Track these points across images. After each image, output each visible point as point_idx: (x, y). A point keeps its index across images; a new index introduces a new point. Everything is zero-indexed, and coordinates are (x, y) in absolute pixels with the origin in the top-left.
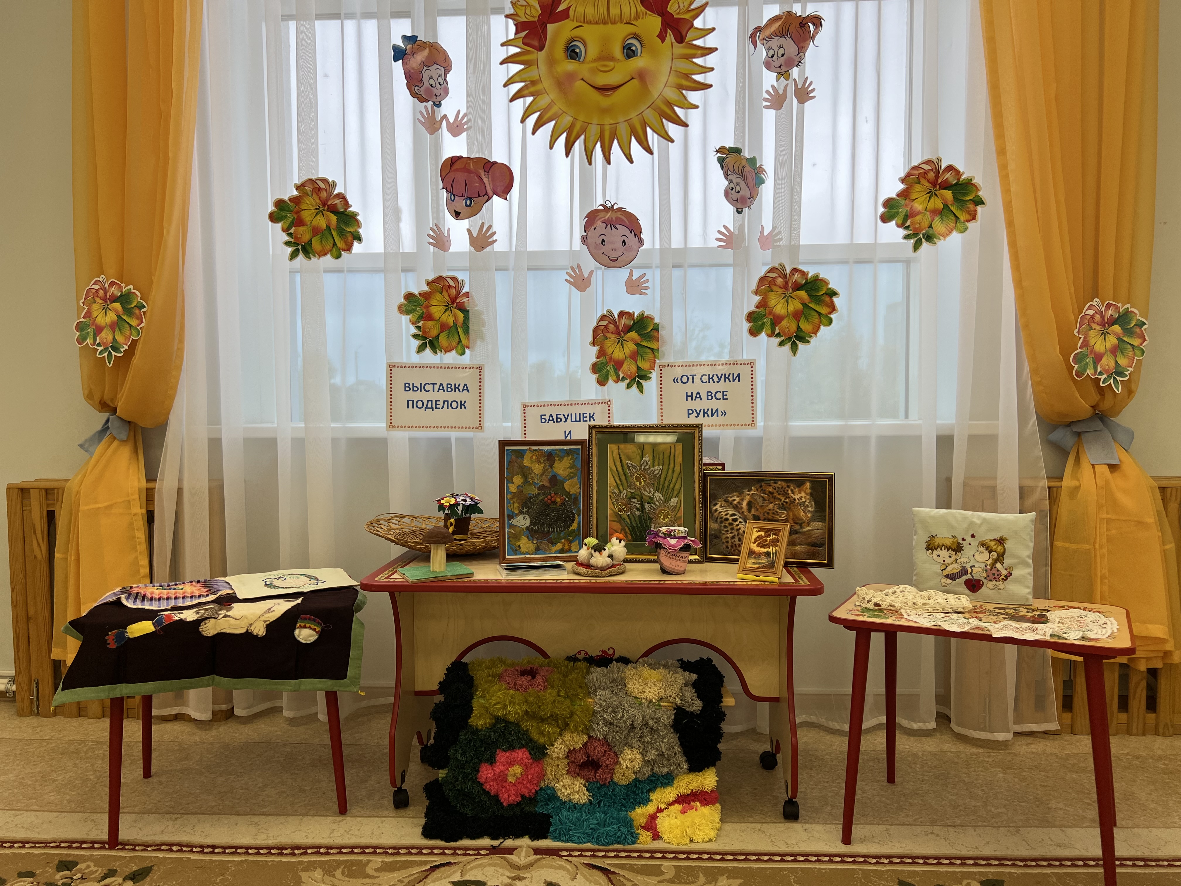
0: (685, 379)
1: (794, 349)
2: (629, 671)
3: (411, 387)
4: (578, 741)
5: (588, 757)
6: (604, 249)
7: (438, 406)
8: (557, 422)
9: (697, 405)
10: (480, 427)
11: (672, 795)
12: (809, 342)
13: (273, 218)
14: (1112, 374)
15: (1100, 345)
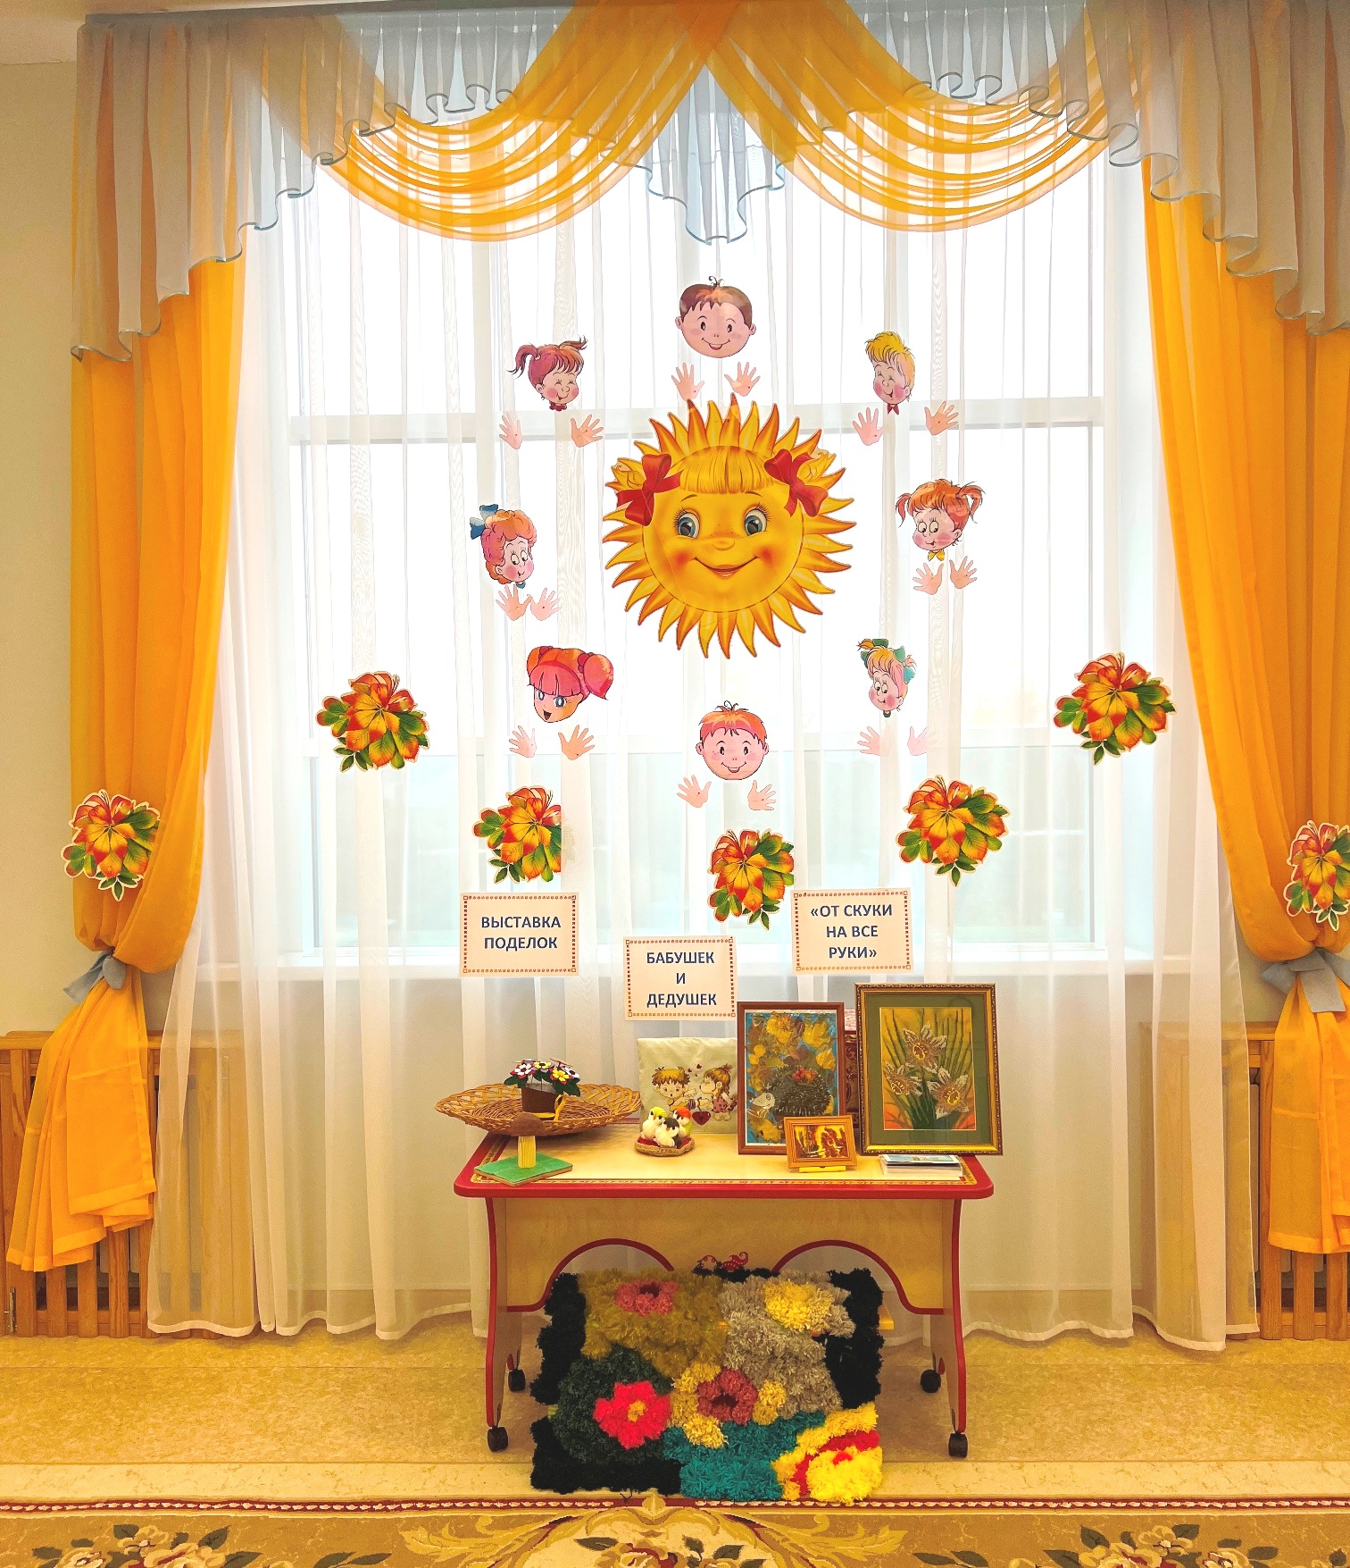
0: (825, 911)
1: (956, 878)
2: (769, 1286)
3: (490, 922)
4: (710, 1372)
5: (722, 1392)
6: (722, 758)
7: (522, 945)
8: (668, 962)
9: (841, 942)
10: (573, 969)
11: (823, 1437)
12: (973, 869)
13: (322, 720)
14: (1329, 909)
15: (1316, 876)
